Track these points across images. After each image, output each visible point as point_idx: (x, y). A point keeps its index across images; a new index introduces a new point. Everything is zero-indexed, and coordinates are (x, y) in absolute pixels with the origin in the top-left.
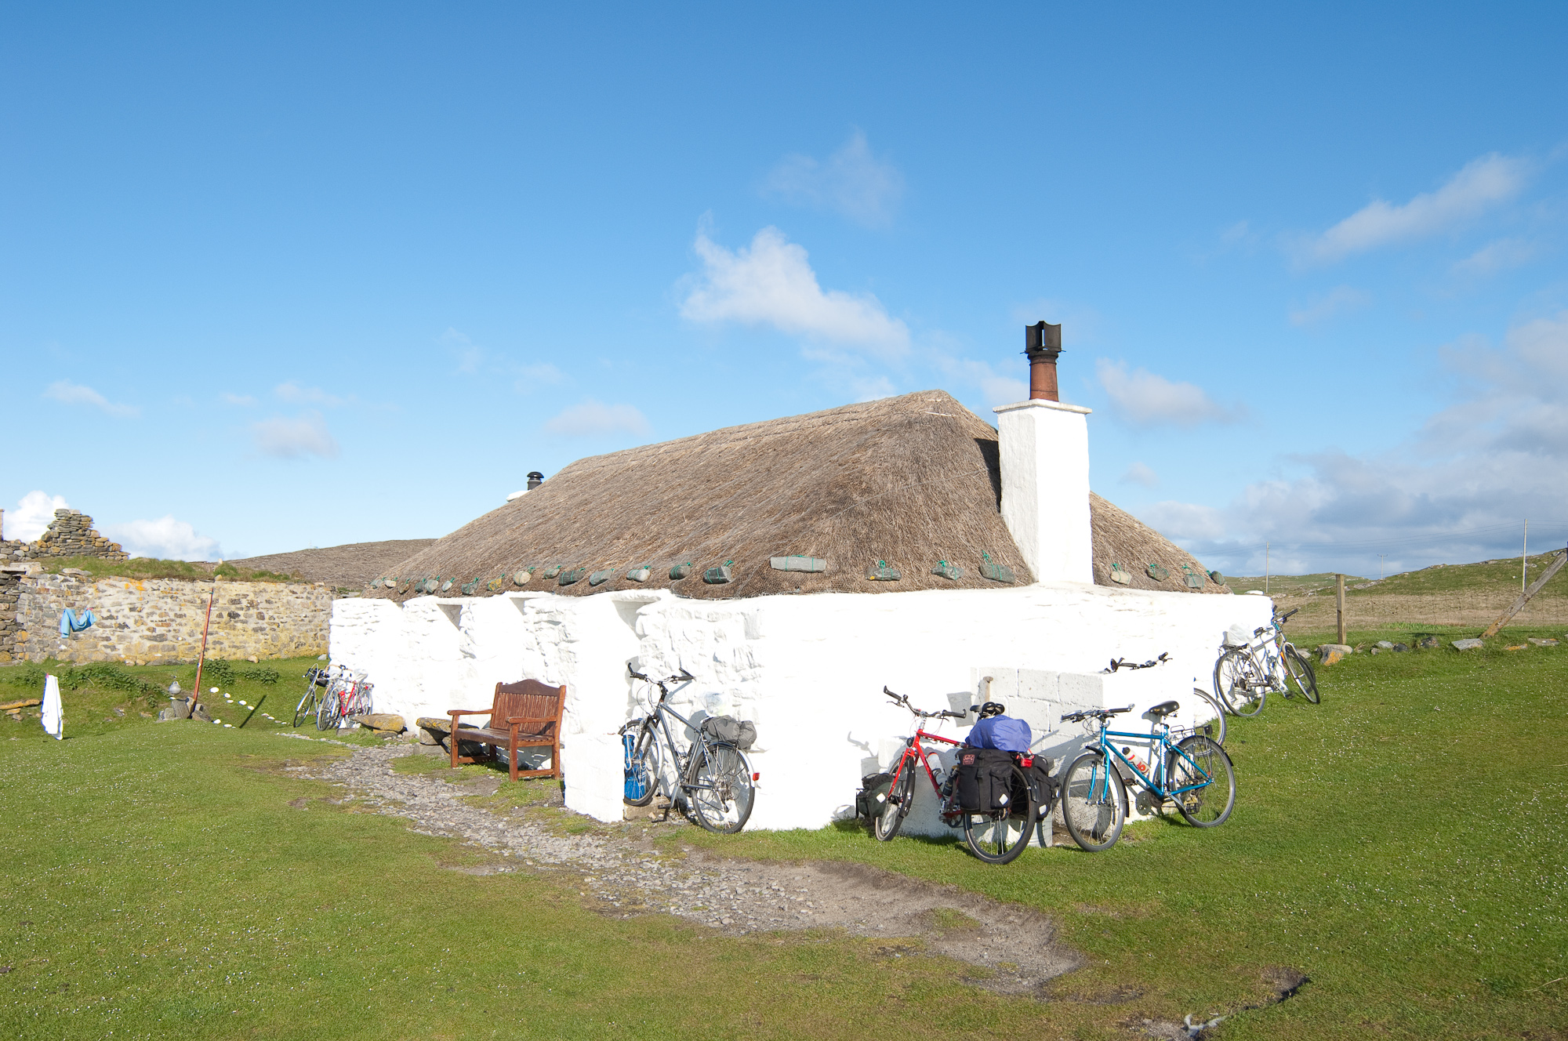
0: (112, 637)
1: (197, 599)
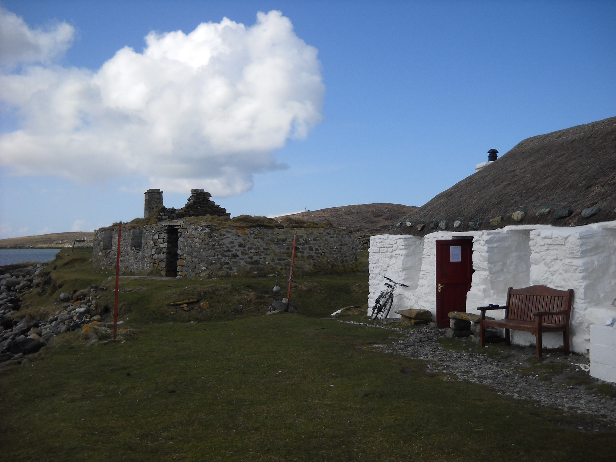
0: (230, 262)
1: (275, 239)
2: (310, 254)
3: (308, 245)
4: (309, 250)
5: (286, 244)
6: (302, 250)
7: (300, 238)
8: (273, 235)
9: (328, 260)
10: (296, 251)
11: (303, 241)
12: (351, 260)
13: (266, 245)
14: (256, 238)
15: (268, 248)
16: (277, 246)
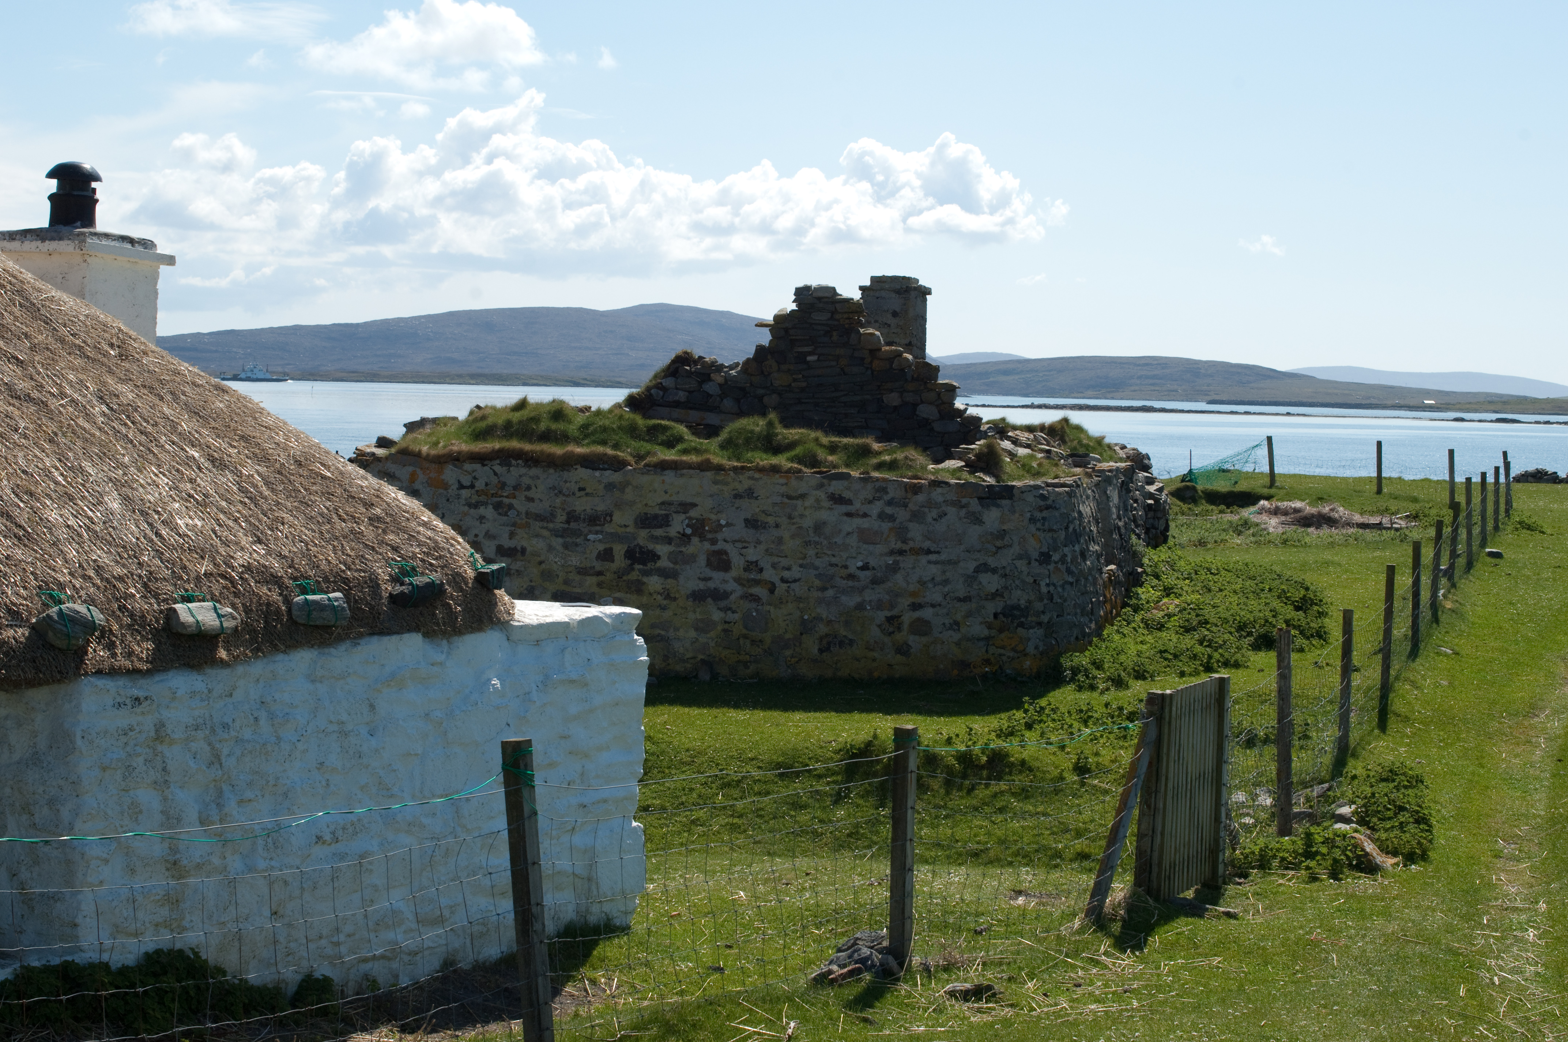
2: (711, 585)
3: (707, 545)
5: (601, 537)
6: (672, 566)
7: (677, 512)
8: (556, 495)
9: (806, 617)
10: (641, 567)
11: (688, 526)
12: (957, 623)
13: (512, 535)
14: (476, 506)
15: (519, 548)
16: (560, 540)
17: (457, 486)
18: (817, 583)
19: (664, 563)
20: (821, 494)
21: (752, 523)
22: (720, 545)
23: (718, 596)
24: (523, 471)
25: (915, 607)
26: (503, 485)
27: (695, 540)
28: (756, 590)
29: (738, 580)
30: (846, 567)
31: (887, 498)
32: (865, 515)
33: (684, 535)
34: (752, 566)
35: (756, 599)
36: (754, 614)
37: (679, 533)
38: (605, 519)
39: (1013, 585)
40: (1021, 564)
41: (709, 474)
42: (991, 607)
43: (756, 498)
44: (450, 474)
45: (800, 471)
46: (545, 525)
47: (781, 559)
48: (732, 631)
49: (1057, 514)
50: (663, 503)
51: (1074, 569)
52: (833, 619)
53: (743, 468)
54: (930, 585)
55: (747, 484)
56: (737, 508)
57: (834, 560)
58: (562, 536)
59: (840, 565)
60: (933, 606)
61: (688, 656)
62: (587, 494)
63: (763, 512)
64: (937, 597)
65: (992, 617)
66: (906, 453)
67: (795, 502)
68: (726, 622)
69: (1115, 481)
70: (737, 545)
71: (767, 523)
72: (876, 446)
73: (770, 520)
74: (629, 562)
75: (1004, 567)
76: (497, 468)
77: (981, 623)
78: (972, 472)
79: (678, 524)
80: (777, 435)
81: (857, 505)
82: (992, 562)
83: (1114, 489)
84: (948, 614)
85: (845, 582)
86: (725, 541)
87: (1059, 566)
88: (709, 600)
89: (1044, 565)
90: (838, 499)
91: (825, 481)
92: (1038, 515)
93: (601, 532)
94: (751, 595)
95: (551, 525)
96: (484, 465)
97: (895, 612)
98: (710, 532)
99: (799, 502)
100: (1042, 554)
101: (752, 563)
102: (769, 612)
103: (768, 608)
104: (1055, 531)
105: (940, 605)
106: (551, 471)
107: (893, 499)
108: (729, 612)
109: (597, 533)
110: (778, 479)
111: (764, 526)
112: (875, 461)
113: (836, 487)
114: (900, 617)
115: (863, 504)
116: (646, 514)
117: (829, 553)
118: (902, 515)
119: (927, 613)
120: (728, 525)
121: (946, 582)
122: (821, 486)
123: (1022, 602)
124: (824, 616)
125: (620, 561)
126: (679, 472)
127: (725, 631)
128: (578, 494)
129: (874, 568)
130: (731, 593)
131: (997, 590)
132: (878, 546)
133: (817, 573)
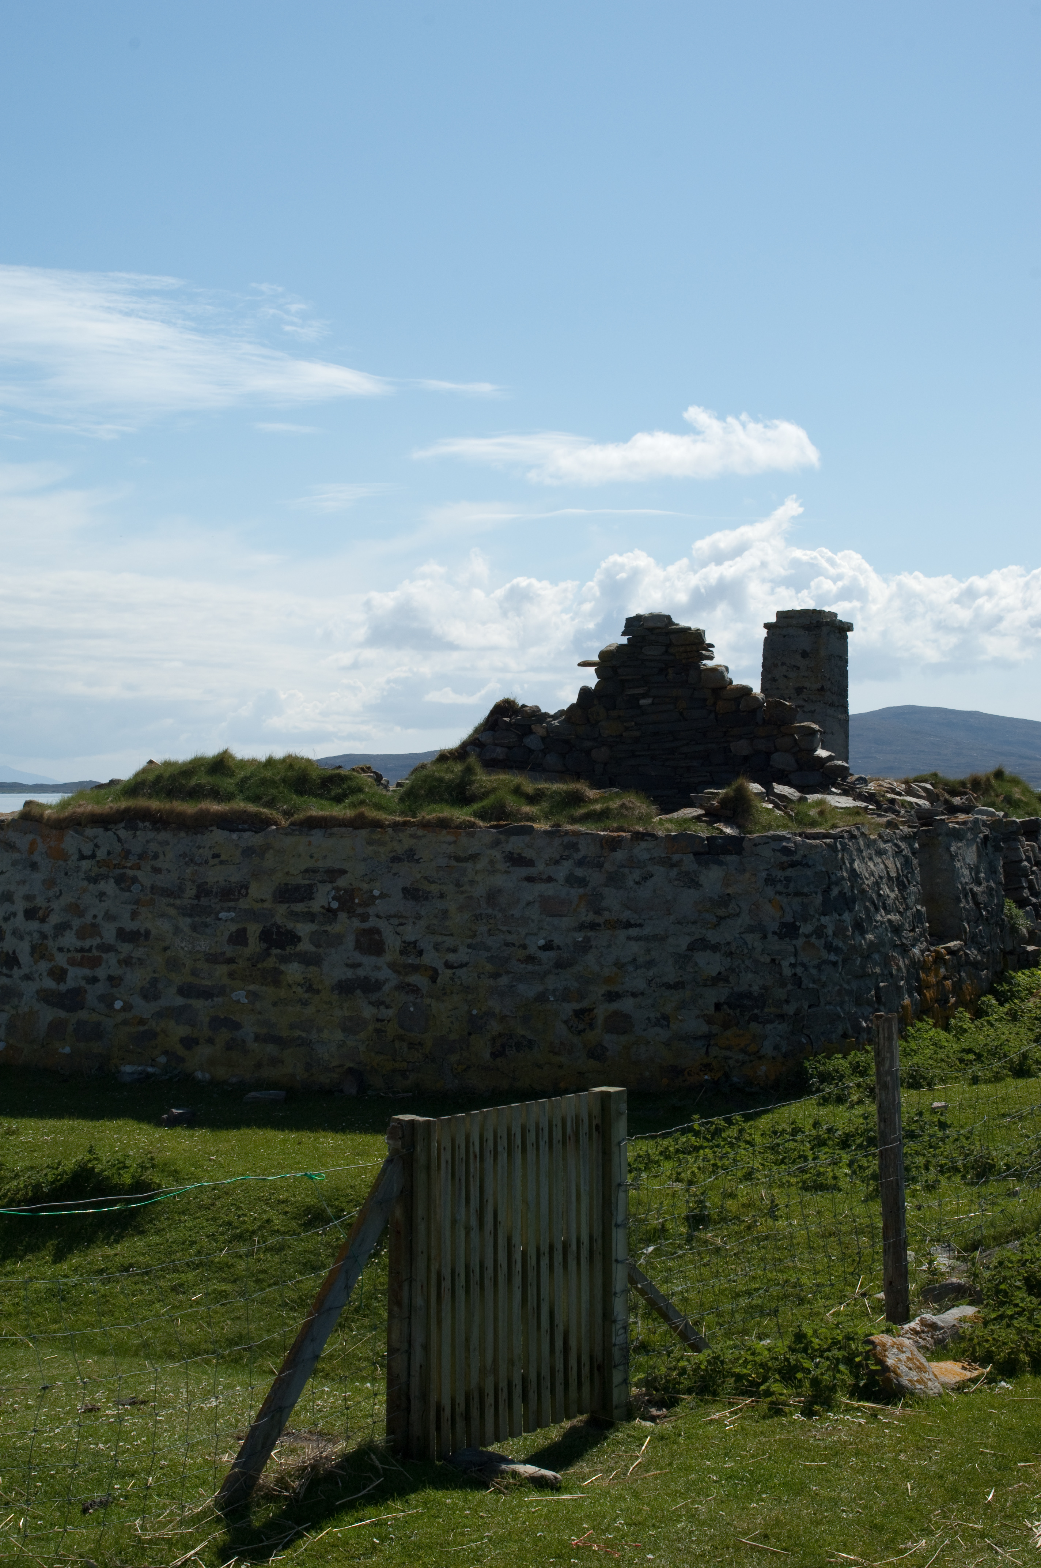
2: (361, 972)
3: (356, 923)
4: (358, 946)
5: (233, 914)
6: (313, 949)
7: (323, 882)
8: (186, 863)
9: (475, 1012)
10: (279, 951)
11: (334, 898)
12: (666, 1017)
13: (134, 915)
14: (95, 880)
15: (142, 931)
16: (188, 920)
17: (76, 856)
18: (489, 967)
19: (305, 946)
20: (496, 854)
21: (412, 893)
22: (372, 922)
23: (369, 986)
24: (151, 835)
25: (612, 997)
26: (127, 853)
27: (343, 916)
28: (414, 979)
29: (392, 966)
30: (524, 947)
31: (578, 856)
32: (550, 879)
33: (329, 910)
34: (411, 948)
35: (414, 990)
36: (412, 1009)
37: (323, 907)
38: (239, 892)
39: (743, 966)
40: (753, 939)
41: (363, 833)
42: (712, 996)
43: (418, 861)
44: (71, 842)
45: (472, 825)
46: (172, 901)
47: (445, 938)
48: (385, 1032)
49: (809, 872)
50: (306, 871)
51: (841, 944)
52: (508, 1014)
53: (405, 823)
54: (631, 968)
55: (408, 843)
56: (395, 874)
57: (511, 938)
58: (190, 916)
59: (517, 944)
60: (634, 995)
61: (334, 1064)
62: (222, 862)
63: (425, 878)
64: (640, 984)
65: (712, 1008)
66: (625, 801)
67: (464, 865)
68: (378, 1020)
69: (969, 836)
70: (392, 921)
71: (429, 892)
72: (591, 793)
73: (434, 888)
74: (265, 946)
75: (729, 943)
76: (122, 833)
77: (698, 1017)
78: (710, 823)
79: (323, 897)
80: (473, 782)
81: (540, 867)
82: (713, 937)
83: (968, 846)
84: (653, 1006)
85: (523, 966)
86: (378, 916)
87: (813, 939)
88: (358, 992)
89: (787, 940)
90: (516, 860)
91: (502, 837)
92: (779, 874)
93: (234, 909)
94: (409, 985)
95: (178, 902)
96: (107, 829)
97: (585, 1004)
98: (360, 905)
99: (469, 865)
100: (783, 925)
101: (409, 943)
102: (430, 1005)
103: (428, 1001)
104: (806, 895)
105: (642, 994)
106: (183, 834)
107: (585, 857)
108: (382, 1007)
109: (229, 910)
110: (445, 836)
111: (427, 896)
112: (582, 811)
113: (515, 844)
114: (591, 1010)
115: (547, 865)
116: (286, 884)
117: (505, 928)
118: (596, 878)
119: (626, 1005)
120: (382, 896)
121: (650, 964)
122: (496, 843)
123: (755, 988)
124: (497, 1011)
125: (254, 946)
126: (329, 831)
127: (378, 1031)
128: (212, 862)
129: (559, 948)
130: (384, 983)
131: (720, 973)
132: (564, 919)
133: (488, 954)
